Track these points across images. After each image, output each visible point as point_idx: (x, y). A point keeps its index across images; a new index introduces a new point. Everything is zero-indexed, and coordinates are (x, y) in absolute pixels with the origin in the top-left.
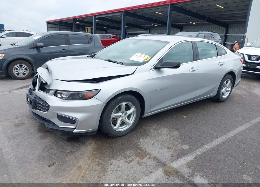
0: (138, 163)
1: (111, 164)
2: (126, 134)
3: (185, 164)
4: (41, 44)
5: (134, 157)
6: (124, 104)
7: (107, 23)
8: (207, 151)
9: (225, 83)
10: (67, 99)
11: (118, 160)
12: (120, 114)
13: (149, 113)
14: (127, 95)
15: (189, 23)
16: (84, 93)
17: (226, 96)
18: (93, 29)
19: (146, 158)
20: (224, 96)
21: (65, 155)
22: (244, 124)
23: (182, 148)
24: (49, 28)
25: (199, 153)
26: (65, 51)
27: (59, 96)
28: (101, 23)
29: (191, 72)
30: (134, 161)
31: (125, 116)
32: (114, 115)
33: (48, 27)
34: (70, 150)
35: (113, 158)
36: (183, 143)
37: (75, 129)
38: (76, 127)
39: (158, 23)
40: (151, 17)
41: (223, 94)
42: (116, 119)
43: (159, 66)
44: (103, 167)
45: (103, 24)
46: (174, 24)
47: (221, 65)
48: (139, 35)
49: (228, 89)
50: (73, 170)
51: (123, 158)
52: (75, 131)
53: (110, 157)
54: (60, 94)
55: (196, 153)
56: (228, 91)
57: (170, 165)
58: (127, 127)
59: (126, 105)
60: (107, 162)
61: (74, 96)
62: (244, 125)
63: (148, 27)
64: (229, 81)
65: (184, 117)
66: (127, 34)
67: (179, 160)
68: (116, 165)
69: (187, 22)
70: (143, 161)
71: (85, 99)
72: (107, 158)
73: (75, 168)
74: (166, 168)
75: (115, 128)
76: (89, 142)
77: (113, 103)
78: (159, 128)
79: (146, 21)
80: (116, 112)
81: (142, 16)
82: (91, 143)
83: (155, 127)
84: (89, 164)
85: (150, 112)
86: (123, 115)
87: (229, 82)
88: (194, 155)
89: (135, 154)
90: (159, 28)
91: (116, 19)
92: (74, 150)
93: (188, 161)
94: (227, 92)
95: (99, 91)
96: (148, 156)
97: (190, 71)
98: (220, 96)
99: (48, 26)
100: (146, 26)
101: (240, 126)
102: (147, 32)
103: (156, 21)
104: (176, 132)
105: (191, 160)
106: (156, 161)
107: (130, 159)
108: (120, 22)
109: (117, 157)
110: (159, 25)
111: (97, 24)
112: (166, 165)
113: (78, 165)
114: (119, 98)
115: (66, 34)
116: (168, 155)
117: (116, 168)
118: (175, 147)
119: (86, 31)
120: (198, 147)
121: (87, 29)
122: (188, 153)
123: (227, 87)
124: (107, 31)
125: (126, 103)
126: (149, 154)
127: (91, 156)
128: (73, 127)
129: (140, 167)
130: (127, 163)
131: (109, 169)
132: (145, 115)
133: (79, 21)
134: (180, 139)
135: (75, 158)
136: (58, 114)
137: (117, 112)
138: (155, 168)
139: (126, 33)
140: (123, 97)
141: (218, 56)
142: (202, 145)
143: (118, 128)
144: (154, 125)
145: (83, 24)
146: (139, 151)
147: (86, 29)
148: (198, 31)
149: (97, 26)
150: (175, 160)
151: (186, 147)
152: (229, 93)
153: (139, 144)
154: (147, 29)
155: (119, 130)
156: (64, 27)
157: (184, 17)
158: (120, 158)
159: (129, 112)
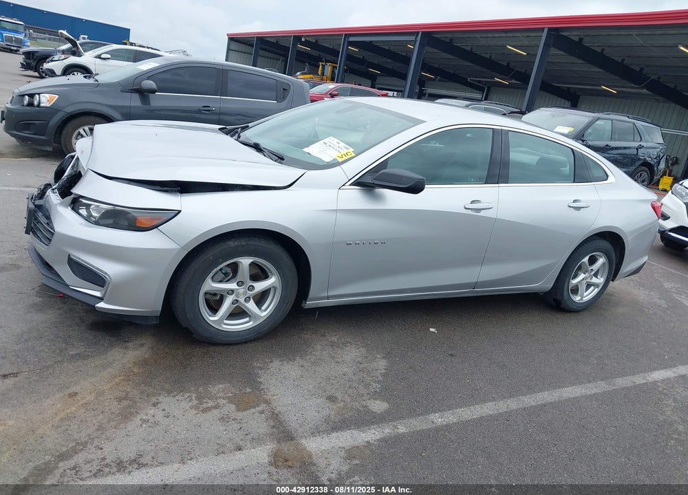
0: (223, 418)
1: (155, 405)
2: (246, 343)
3: (343, 448)
4: (150, 84)
5: (224, 401)
6: (245, 262)
7: (377, 59)
8: (429, 430)
9: (586, 259)
10: (97, 223)
11: (178, 400)
12: (232, 286)
13: (324, 298)
14: (256, 240)
15: (599, 88)
16: (134, 214)
17: (585, 299)
18: (336, 67)
19: (253, 410)
20: (580, 298)
21: (59, 359)
22: (590, 382)
23: (366, 407)
24: (231, 52)
25: (402, 429)
26: (209, 111)
27: (83, 212)
28: (363, 57)
29: (469, 212)
30: (215, 412)
31: (245, 293)
32: (210, 285)
33: (229, 49)
34: (82, 349)
35: (169, 392)
36: (375, 395)
37: (101, 299)
38: (104, 296)
39: (512, 78)
40: (493, 56)
41: (575, 290)
42: (218, 297)
43: (369, 180)
44: (129, 407)
45: (366, 61)
46: (557, 85)
47: (578, 209)
48: (439, 101)
49: (594, 280)
50: (53, 399)
51: (194, 398)
52: (102, 305)
53: (163, 389)
54: (88, 206)
55: (396, 427)
56: (596, 285)
57: (303, 441)
58: (251, 325)
59: (253, 265)
60: (146, 398)
61: (118, 218)
62: (588, 385)
63: (485, 85)
64: (601, 257)
65: (432, 330)
66: (425, 94)
67: (334, 435)
68: (164, 410)
69: (592, 85)
70: (240, 415)
71: (133, 228)
72: (155, 388)
73: (58, 396)
74: (286, 447)
75: (212, 319)
76: (139, 341)
77: (211, 254)
78: (345, 344)
79: (479, 68)
80: (224, 279)
81: (471, 52)
82: (142, 345)
83: (334, 339)
84: (100, 394)
85: (328, 298)
86: (241, 290)
87: (601, 261)
88: (387, 430)
89: (231, 395)
90: (513, 90)
91: (402, 51)
92: (91, 352)
93: (356, 444)
94: (592, 288)
95: (173, 215)
96: (262, 407)
97: (465, 208)
98: (565, 293)
99: (231, 48)
100: (479, 82)
101: (573, 385)
102: (478, 96)
103: (505, 70)
104: (381, 364)
105: (368, 442)
106: (272, 424)
107: (211, 404)
108: (407, 60)
109: (182, 390)
110: (513, 81)
111: (350, 57)
112: (292, 439)
113: (73, 389)
114: (232, 244)
115: (221, 67)
116: (315, 416)
117: (160, 415)
118: (348, 400)
119: (320, 72)
120: (413, 413)
121: (323, 66)
122: (373, 423)
123: (593, 273)
124: (376, 78)
125: (251, 261)
126: (267, 402)
127: (120, 376)
128: (98, 294)
129: (222, 428)
130: (194, 412)
131: (139, 417)
132: (309, 304)
133: (306, 43)
134: (379, 382)
135: (77, 372)
136: (69, 255)
137: (226, 278)
138: (257, 441)
139: (425, 92)
140: (244, 243)
141: (574, 182)
142: (427, 412)
143: (220, 321)
144: (335, 335)
145: (315, 53)
146: (248, 390)
147: (321, 66)
148: (599, 112)
149: (348, 62)
150: (324, 432)
151: (379, 406)
152: (597, 290)
153: (260, 372)
154: (480, 89)
155: (224, 326)
156: (270, 55)
157: (586, 69)
158: (187, 395)
159: (260, 286)
